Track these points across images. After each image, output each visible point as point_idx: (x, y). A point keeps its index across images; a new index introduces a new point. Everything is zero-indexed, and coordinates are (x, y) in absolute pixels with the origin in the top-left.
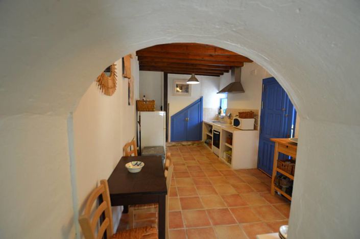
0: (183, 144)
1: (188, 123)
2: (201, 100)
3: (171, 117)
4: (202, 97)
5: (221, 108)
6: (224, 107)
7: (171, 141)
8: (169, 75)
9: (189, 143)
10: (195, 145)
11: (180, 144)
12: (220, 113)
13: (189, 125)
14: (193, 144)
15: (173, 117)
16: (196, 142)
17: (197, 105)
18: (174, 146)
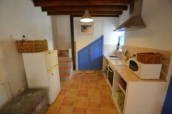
0: (87, 72)
1: (92, 56)
2: (102, 38)
3: (78, 52)
4: (103, 35)
5: (119, 44)
6: (122, 43)
7: (78, 70)
8: (75, 19)
9: (92, 72)
10: (96, 73)
11: (84, 73)
12: (118, 49)
13: (92, 58)
14: (95, 73)
15: (79, 52)
16: (97, 71)
17: (99, 42)
18: (80, 74)
